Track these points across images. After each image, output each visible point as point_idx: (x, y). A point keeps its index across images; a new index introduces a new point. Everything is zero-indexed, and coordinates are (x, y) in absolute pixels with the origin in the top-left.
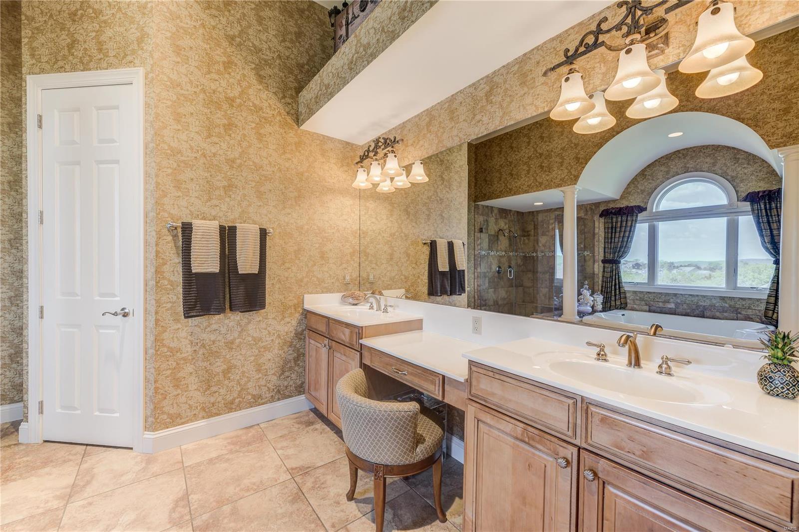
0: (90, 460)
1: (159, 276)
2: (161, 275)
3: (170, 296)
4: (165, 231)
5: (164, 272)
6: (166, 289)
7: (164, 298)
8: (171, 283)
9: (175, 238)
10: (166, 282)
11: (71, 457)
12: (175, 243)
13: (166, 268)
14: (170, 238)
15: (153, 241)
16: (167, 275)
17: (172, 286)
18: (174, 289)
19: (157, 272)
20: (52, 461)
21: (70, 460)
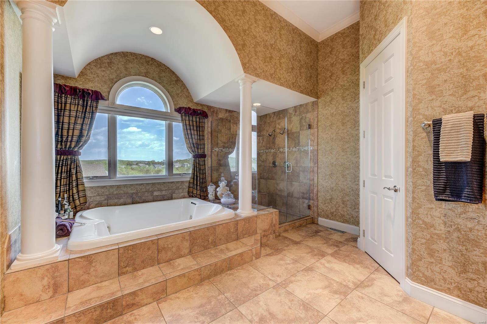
0: (377, 274)
1: (415, 164)
2: (417, 164)
3: (425, 180)
4: (420, 130)
5: (419, 162)
6: (421, 175)
7: (419, 182)
8: (425, 170)
9: (429, 134)
10: (421, 170)
11: (370, 267)
12: (428, 138)
13: (421, 158)
14: (424, 135)
15: (411, 139)
16: (421, 164)
17: (426, 172)
18: (428, 175)
19: (413, 161)
20: (362, 263)
21: (369, 268)
